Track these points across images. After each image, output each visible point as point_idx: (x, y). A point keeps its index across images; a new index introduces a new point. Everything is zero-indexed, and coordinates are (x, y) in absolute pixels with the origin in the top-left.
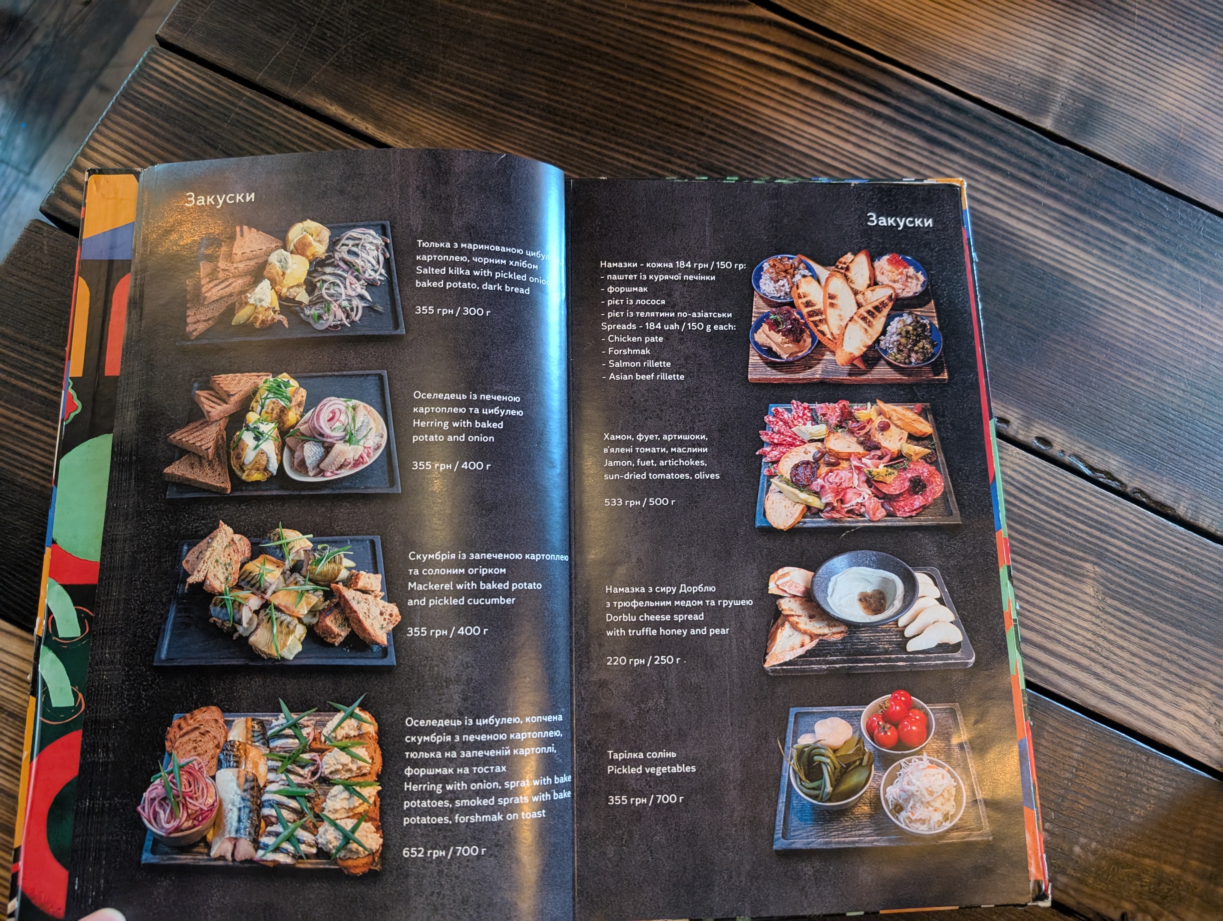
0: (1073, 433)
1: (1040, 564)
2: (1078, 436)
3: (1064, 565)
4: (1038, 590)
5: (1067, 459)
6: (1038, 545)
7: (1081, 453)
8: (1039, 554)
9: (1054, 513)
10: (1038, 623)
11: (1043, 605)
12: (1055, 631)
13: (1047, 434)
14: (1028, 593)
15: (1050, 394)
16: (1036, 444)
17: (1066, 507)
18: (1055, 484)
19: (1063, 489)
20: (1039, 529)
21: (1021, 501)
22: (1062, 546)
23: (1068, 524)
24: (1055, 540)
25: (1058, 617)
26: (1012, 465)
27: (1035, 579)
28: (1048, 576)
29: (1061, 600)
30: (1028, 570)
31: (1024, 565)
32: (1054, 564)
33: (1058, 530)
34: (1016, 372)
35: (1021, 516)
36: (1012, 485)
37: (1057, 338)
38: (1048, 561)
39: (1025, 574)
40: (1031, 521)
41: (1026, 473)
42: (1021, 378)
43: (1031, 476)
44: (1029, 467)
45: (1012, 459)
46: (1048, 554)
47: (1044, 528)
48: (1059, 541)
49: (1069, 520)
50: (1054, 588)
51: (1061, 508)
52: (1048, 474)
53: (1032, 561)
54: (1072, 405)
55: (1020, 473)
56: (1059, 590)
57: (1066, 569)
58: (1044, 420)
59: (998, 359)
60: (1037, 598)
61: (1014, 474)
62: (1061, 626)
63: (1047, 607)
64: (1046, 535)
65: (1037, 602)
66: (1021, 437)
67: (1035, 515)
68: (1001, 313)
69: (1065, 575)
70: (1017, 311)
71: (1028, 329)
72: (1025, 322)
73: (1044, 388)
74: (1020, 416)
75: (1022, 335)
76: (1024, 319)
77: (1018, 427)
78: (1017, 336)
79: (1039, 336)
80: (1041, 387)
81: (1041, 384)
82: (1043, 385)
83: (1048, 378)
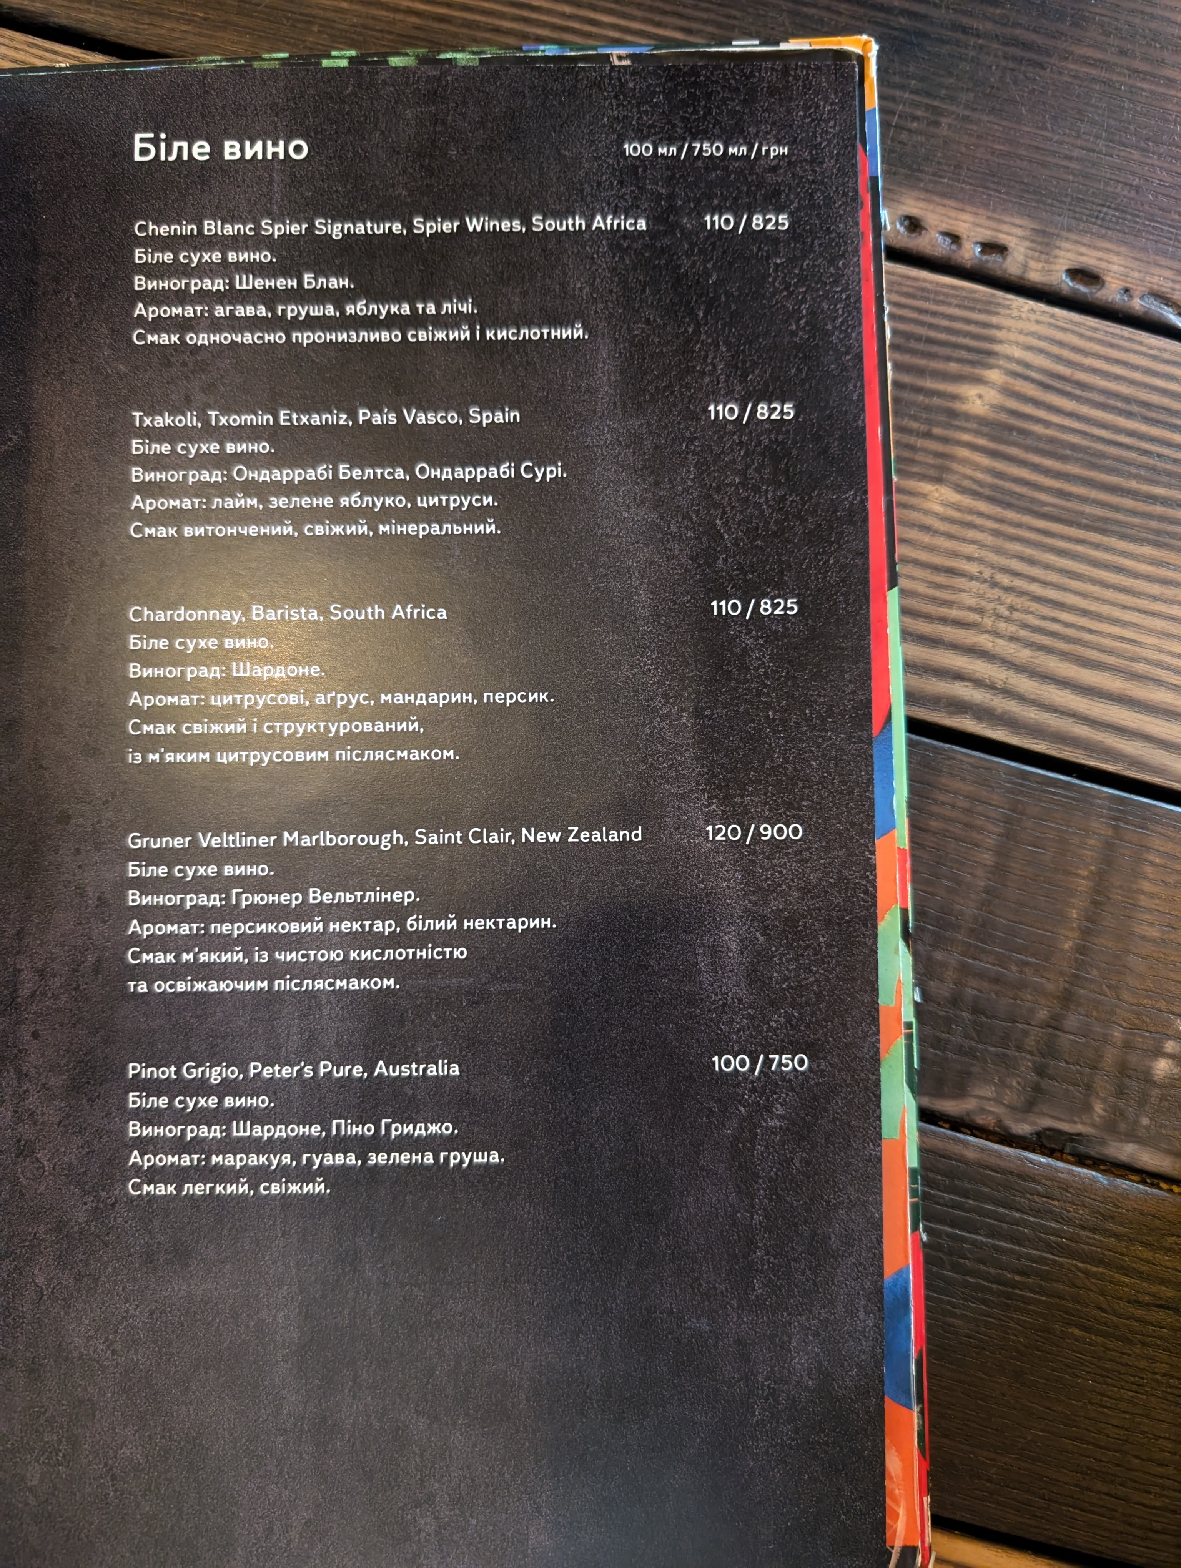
0: (1144, 249)
1: (1104, 532)
2: (1157, 252)
3: (1154, 524)
4: (1105, 585)
5: (1138, 305)
6: (1094, 494)
7: (1166, 287)
8: (1099, 512)
9: (1122, 421)
10: (1111, 652)
11: (1117, 613)
12: (1149, 662)
13: (1090, 259)
15: (1086, 176)
16: (1067, 285)
17: (1147, 405)
18: (1118, 362)
19: (1136, 368)
20: (1093, 460)
21: (1051, 408)
22: (1145, 488)
23: (1153, 440)
24: (1130, 476)
25: (1152, 632)
26: (1022, 338)
27: (1095, 563)
28: (1123, 553)
29: (1155, 598)
30: (1080, 548)
31: (1070, 539)
32: (1132, 526)
33: (1133, 455)
34: (1010, 141)
35: (1052, 440)
36: (1026, 378)
37: (1090, 52)
38: (1119, 523)
39: (1074, 556)
40: (1074, 447)
41: (1055, 350)
42: (1022, 152)
43: (1066, 353)
44: (1059, 335)
45: (1020, 325)
46: (1117, 509)
47: (1103, 455)
48: (1136, 477)
49: (1155, 431)
50: (1137, 575)
51: (1135, 408)
52: (1099, 342)
53: (1087, 528)
54: (1138, 189)
55: (1041, 351)
56: (1149, 578)
57: (1158, 532)
58: (1079, 232)
59: (966, 119)
60: (1105, 601)
61: (1029, 357)
62: (1160, 650)
63: (1127, 616)
64: (1110, 471)
65: (1105, 609)
66: (1035, 276)
67: (1084, 434)
68: (965, 21)
69: (1157, 545)
70: (998, 11)
71: (1026, 46)
72: (1017, 32)
73: (1073, 165)
74: (1027, 233)
75: (1014, 59)
76: (1016, 25)
77: (1026, 256)
78: (1003, 63)
79: (1049, 55)
80: (1065, 163)
81: (1066, 157)
82: (1070, 158)
83: (1079, 142)
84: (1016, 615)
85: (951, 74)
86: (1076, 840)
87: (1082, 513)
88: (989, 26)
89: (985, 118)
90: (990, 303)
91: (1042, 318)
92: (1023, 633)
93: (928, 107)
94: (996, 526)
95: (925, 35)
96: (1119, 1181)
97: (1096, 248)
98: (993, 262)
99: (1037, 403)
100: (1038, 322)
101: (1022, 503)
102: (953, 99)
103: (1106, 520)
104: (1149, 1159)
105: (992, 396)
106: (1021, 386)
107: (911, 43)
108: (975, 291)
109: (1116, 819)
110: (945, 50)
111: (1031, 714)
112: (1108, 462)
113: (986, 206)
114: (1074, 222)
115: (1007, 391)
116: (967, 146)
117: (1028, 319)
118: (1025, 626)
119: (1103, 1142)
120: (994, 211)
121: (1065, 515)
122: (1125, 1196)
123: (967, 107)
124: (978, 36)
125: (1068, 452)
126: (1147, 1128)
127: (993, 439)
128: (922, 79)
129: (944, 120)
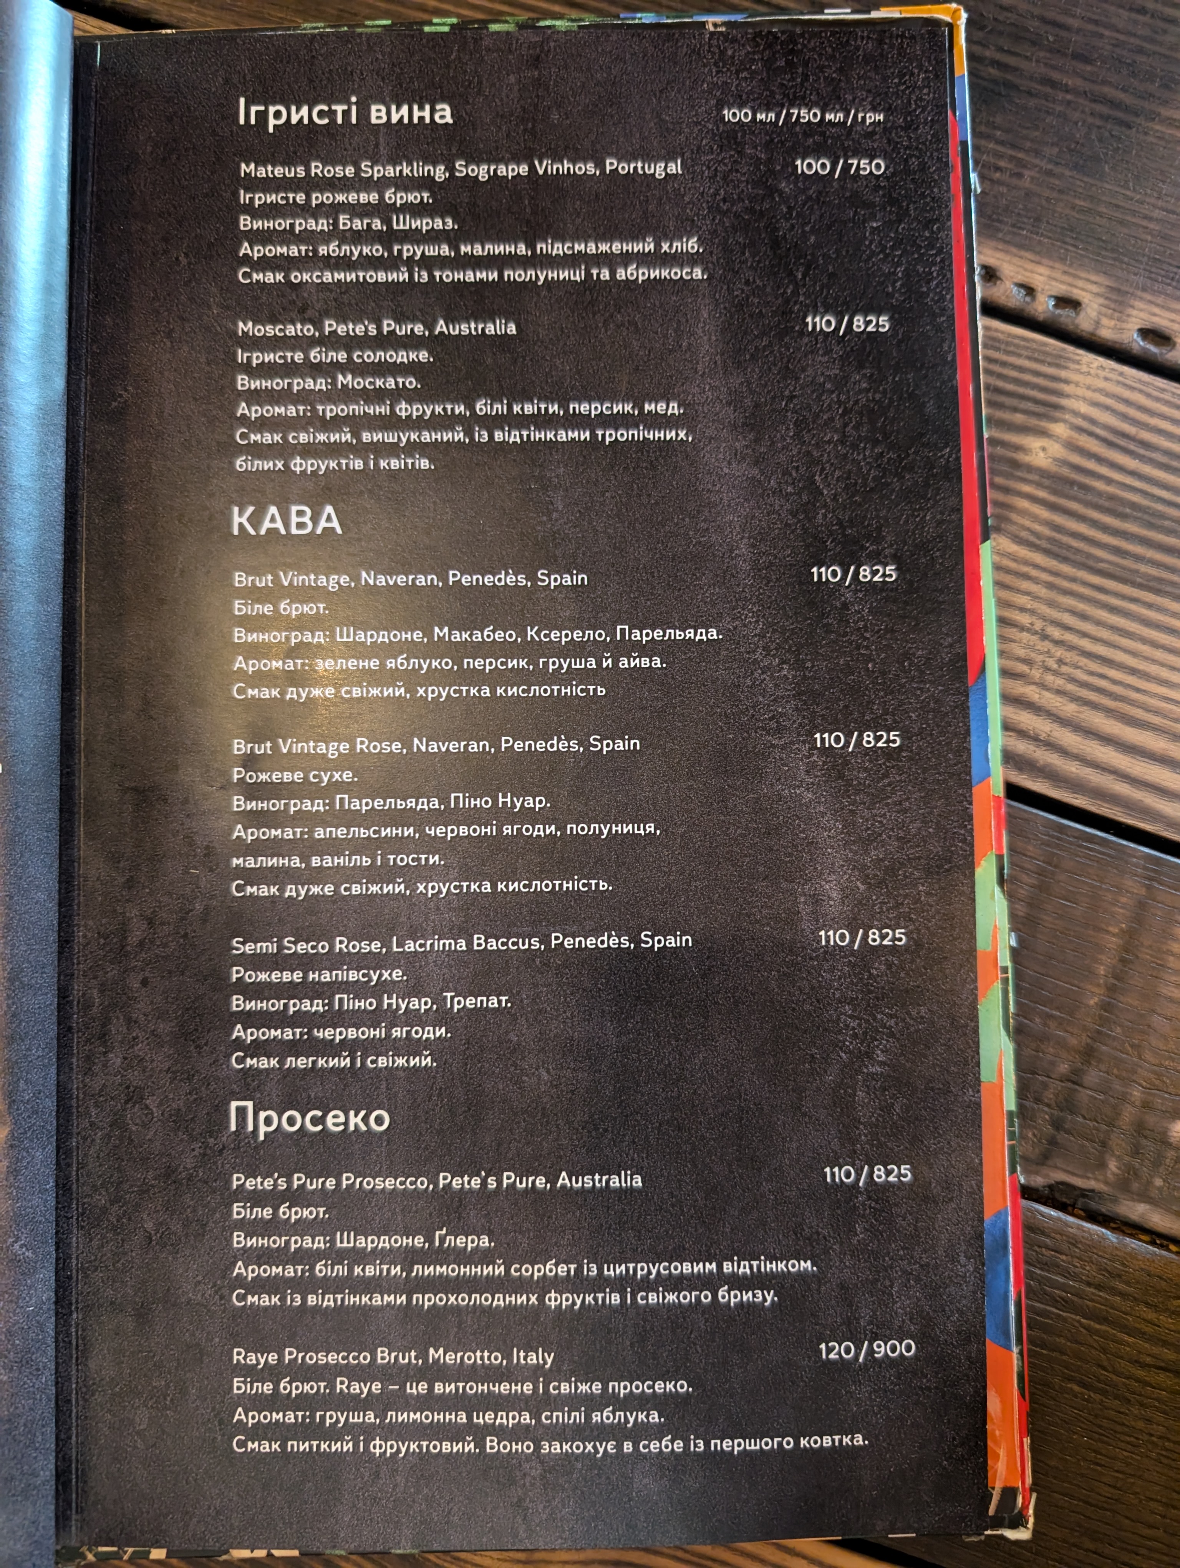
1: (1158, 592)
4: (1155, 645)
6: (1151, 554)
10: (1157, 712)
13: (1162, 320)
14: (1134, 654)
15: (1165, 237)
16: (1138, 344)
20: (1151, 519)
21: (1112, 465)
26: (1089, 394)
27: (1148, 623)
30: (1133, 607)
31: (1124, 597)
34: (1092, 198)
35: (1112, 498)
36: (1091, 434)
39: (1126, 614)
40: (1134, 506)
41: (1122, 407)
42: (1102, 209)
43: (1132, 412)
44: (1127, 394)
45: (1089, 380)
47: (1162, 516)
52: (1167, 403)
53: (1141, 586)
55: (1107, 408)
58: (1154, 292)
59: (1049, 173)
60: (1154, 661)
61: (1095, 413)
65: (1153, 669)
66: (1107, 333)
68: (1056, 76)
70: (1089, 68)
71: (1113, 104)
72: (1106, 90)
73: (1152, 226)
74: (1101, 290)
75: (1101, 116)
76: (1104, 82)
77: (1100, 313)
78: (1090, 120)
79: (1137, 115)
80: (1145, 223)
81: (1146, 217)
82: (1150, 219)
83: (1160, 203)
84: (1064, 669)
85: (1036, 128)
86: (1109, 897)
87: (1137, 571)
88: (1079, 82)
89: (1068, 173)
90: (1061, 357)
91: (1110, 375)
92: (1070, 687)
93: (1012, 158)
94: (1050, 579)
95: (1016, 87)
96: (1128, 1240)
97: (1169, 309)
98: (1065, 316)
99: (1100, 459)
100: (1106, 379)
101: (1078, 558)
102: (1037, 153)
103: (1160, 580)
104: (1159, 1220)
105: (1056, 449)
106: (1085, 441)
107: (1000, 94)
108: (1045, 344)
109: (1151, 879)
110: (1032, 103)
111: (1073, 768)
112: (1167, 523)
113: (1063, 260)
114: (1149, 282)
115: (1071, 446)
116: (1048, 199)
117: (1097, 376)
118: (1073, 680)
119: (1115, 1200)
120: (1071, 265)
121: (1118, 572)
122: (1133, 1255)
123: (1050, 161)
124: (1067, 91)
125: (1128, 510)
126: (1160, 1189)
127: (1055, 492)
128: (1008, 131)
129: (1027, 173)
